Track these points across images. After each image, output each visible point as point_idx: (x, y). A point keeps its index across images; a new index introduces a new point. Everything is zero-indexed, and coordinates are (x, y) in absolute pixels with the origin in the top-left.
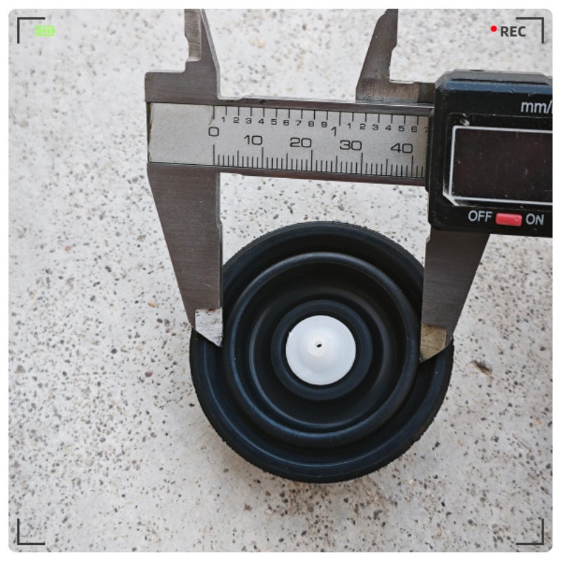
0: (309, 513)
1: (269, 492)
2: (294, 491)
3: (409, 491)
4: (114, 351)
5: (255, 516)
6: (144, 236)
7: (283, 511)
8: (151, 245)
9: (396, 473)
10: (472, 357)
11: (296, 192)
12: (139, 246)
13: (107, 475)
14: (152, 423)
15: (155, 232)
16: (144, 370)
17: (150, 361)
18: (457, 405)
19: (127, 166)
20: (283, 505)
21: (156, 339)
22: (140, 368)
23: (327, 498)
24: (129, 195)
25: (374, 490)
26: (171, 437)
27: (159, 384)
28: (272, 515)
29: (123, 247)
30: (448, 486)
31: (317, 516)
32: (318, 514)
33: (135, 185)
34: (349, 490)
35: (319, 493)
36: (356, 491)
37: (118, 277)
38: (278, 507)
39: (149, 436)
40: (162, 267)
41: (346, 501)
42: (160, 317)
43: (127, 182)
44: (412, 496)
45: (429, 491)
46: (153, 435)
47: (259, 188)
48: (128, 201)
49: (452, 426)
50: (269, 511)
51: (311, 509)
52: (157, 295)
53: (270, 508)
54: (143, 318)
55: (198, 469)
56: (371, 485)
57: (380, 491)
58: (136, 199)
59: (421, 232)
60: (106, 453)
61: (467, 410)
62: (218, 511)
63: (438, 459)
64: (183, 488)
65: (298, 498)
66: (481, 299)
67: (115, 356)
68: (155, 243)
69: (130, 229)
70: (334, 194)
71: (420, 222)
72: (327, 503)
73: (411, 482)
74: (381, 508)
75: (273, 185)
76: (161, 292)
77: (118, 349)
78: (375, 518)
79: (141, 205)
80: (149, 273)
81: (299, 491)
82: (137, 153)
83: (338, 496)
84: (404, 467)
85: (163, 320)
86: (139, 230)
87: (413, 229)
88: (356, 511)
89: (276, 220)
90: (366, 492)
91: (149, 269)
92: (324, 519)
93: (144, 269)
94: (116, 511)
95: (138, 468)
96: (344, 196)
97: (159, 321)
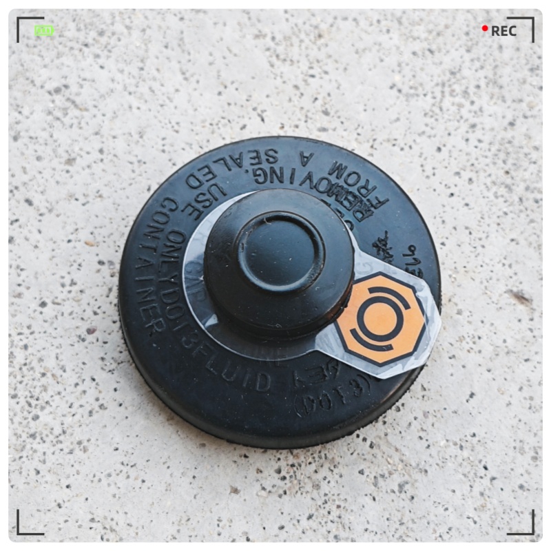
0: (315, 491)
1: (262, 469)
2: (293, 466)
3: (441, 454)
4: (43, 304)
5: (245, 500)
6: (74, 159)
7: (281, 492)
8: (83, 169)
9: (422, 434)
10: (507, 285)
11: (268, 96)
12: (68, 172)
13: (44, 462)
14: (100, 392)
15: (88, 153)
16: (85, 326)
17: (92, 313)
18: (492, 345)
19: (45, 73)
20: (281, 483)
21: (98, 286)
22: (80, 323)
23: (336, 471)
24: (51, 110)
25: (396, 457)
26: (126, 408)
27: (105, 343)
28: (267, 497)
29: (47, 174)
30: (490, 444)
31: (326, 495)
32: (327, 492)
33: (57, 98)
34: (365, 459)
35: (327, 465)
36: (374, 459)
37: (41, 211)
38: (274, 486)
39: (97, 408)
40: (100, 196)
41: (361, 472)
42: (101, 258)
43: (47, 95)
44: (445, 460)
45: (466, 453)
46: (101, 406)
47: (220, 93)
48: (50, 118)
49: (489, 371)
50: (263, 493)
51: (317, 486)
52: (96, 231)
53: (264, 489)
54: (79, 261)
55: (165, 446)
56: (392, 451)
57: (404, 458)
58: (59, 114)
59: (430, 137)
60: (41, 434)
61: (506, 350)
62: (195, 497)
63: (474, 412)
64: (147, 471)
65: (298, 474)
66: (511, 215)
67: (45, 310)
68: (89, 167)
69: (54, 151)
70: (315, 96)
71: (427, 125)
72: (337, 477)
73: (443, 443)
74: (407, 478)
75: (237, 89)
76: (101, 227)
77: (48, 301)
78: (400, 492)
79: (67, 120)
80: (84, 205)
81: (300, 466)
82: (58, 58)
83: (350, 467)
84: (433, 425)
85: (105, 261)
86: (67, 152)
87: (419, 135)
88: (375, 485)
89: (244, 130)
90: (387, 460)
91: (82, 200)
92: (335, 497)
93: (77, 200)
94: (59, 506)
95: (85, 450)
96: (328, 99)
97: (101, 263)
